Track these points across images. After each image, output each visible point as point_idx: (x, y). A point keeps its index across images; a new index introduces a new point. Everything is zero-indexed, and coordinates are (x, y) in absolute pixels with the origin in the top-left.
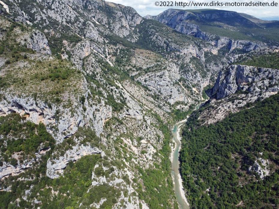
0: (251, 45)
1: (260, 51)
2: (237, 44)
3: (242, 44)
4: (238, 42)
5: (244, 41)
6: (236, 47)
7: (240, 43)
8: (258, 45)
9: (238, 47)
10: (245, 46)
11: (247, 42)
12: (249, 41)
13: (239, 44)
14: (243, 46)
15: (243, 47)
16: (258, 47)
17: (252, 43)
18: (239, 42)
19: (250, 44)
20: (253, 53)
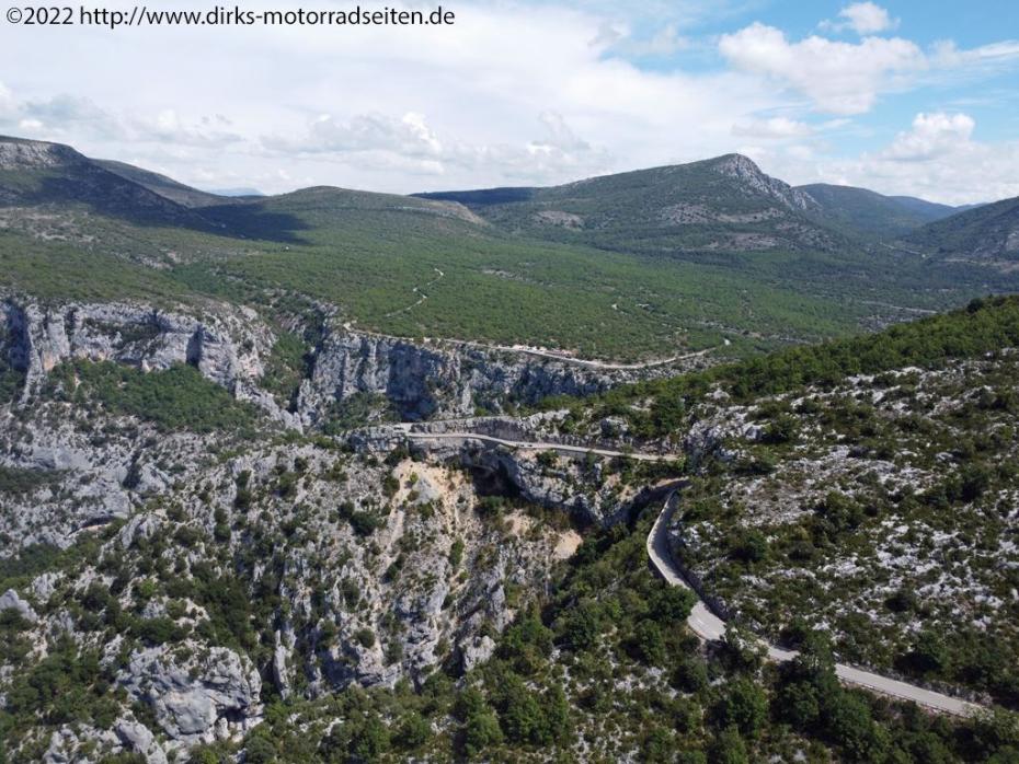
0: (168, 329)
1: (242, 503)
2: (70, 328)
3: (110, 330)
4: (71, 317)
5: (110, 307)
6: (65, 350)
7: (89, 322)
8: (211, 330)
9: (82, 354)
10: (127, 339)
11: (139, 310)
12: (147, 308)
13: (80, 330)
14: (118, 339)
15: (119, 346)
16: (211, 339)
17: (171, 317)
18: (81, 315)
19: (156, 327)
20: (157, 540)
